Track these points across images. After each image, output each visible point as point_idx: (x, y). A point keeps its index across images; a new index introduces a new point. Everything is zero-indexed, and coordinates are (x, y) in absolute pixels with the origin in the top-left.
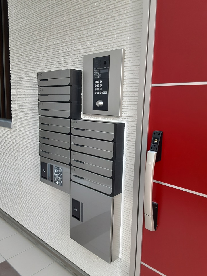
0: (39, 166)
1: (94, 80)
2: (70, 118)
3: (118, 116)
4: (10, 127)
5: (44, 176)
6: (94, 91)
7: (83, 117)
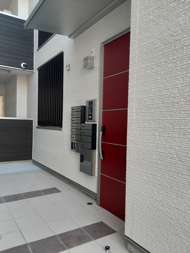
0: (70, 144)
1: (89, 109)
2: (81, 123)
3: (95, 122)
4: (61, 130)
5: (72, 148)
6: (89, 113)
7: (86, 123)
